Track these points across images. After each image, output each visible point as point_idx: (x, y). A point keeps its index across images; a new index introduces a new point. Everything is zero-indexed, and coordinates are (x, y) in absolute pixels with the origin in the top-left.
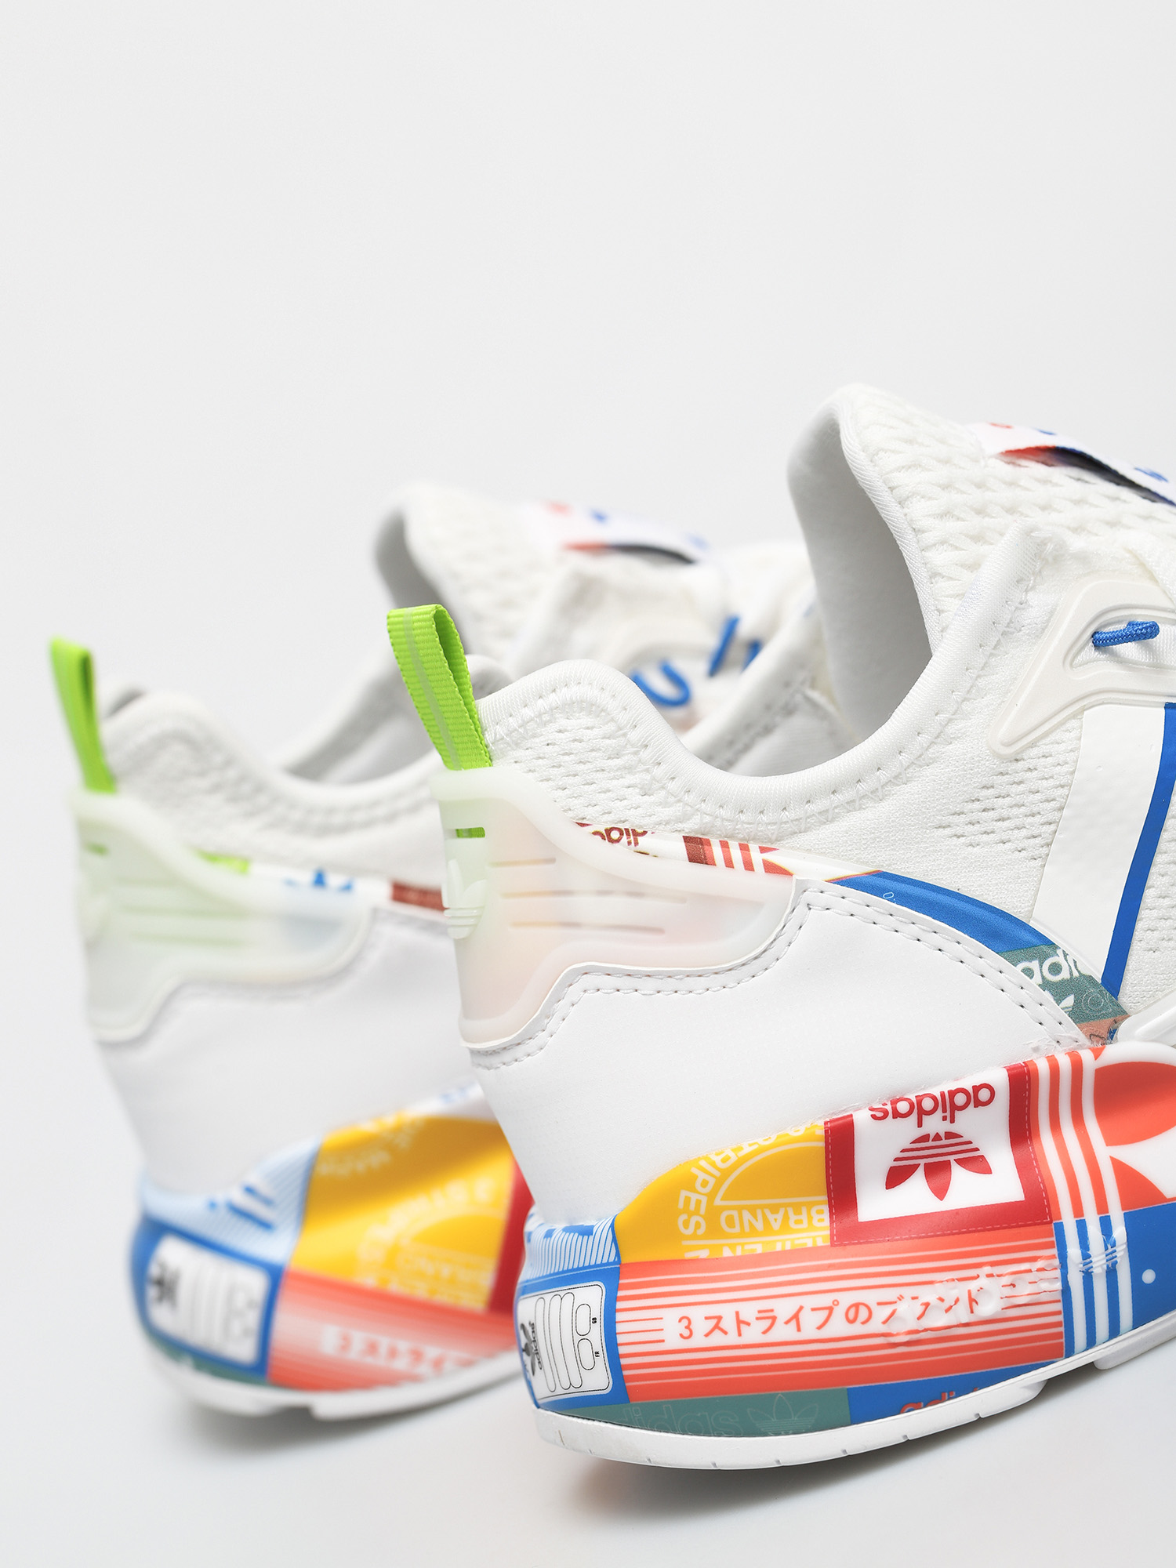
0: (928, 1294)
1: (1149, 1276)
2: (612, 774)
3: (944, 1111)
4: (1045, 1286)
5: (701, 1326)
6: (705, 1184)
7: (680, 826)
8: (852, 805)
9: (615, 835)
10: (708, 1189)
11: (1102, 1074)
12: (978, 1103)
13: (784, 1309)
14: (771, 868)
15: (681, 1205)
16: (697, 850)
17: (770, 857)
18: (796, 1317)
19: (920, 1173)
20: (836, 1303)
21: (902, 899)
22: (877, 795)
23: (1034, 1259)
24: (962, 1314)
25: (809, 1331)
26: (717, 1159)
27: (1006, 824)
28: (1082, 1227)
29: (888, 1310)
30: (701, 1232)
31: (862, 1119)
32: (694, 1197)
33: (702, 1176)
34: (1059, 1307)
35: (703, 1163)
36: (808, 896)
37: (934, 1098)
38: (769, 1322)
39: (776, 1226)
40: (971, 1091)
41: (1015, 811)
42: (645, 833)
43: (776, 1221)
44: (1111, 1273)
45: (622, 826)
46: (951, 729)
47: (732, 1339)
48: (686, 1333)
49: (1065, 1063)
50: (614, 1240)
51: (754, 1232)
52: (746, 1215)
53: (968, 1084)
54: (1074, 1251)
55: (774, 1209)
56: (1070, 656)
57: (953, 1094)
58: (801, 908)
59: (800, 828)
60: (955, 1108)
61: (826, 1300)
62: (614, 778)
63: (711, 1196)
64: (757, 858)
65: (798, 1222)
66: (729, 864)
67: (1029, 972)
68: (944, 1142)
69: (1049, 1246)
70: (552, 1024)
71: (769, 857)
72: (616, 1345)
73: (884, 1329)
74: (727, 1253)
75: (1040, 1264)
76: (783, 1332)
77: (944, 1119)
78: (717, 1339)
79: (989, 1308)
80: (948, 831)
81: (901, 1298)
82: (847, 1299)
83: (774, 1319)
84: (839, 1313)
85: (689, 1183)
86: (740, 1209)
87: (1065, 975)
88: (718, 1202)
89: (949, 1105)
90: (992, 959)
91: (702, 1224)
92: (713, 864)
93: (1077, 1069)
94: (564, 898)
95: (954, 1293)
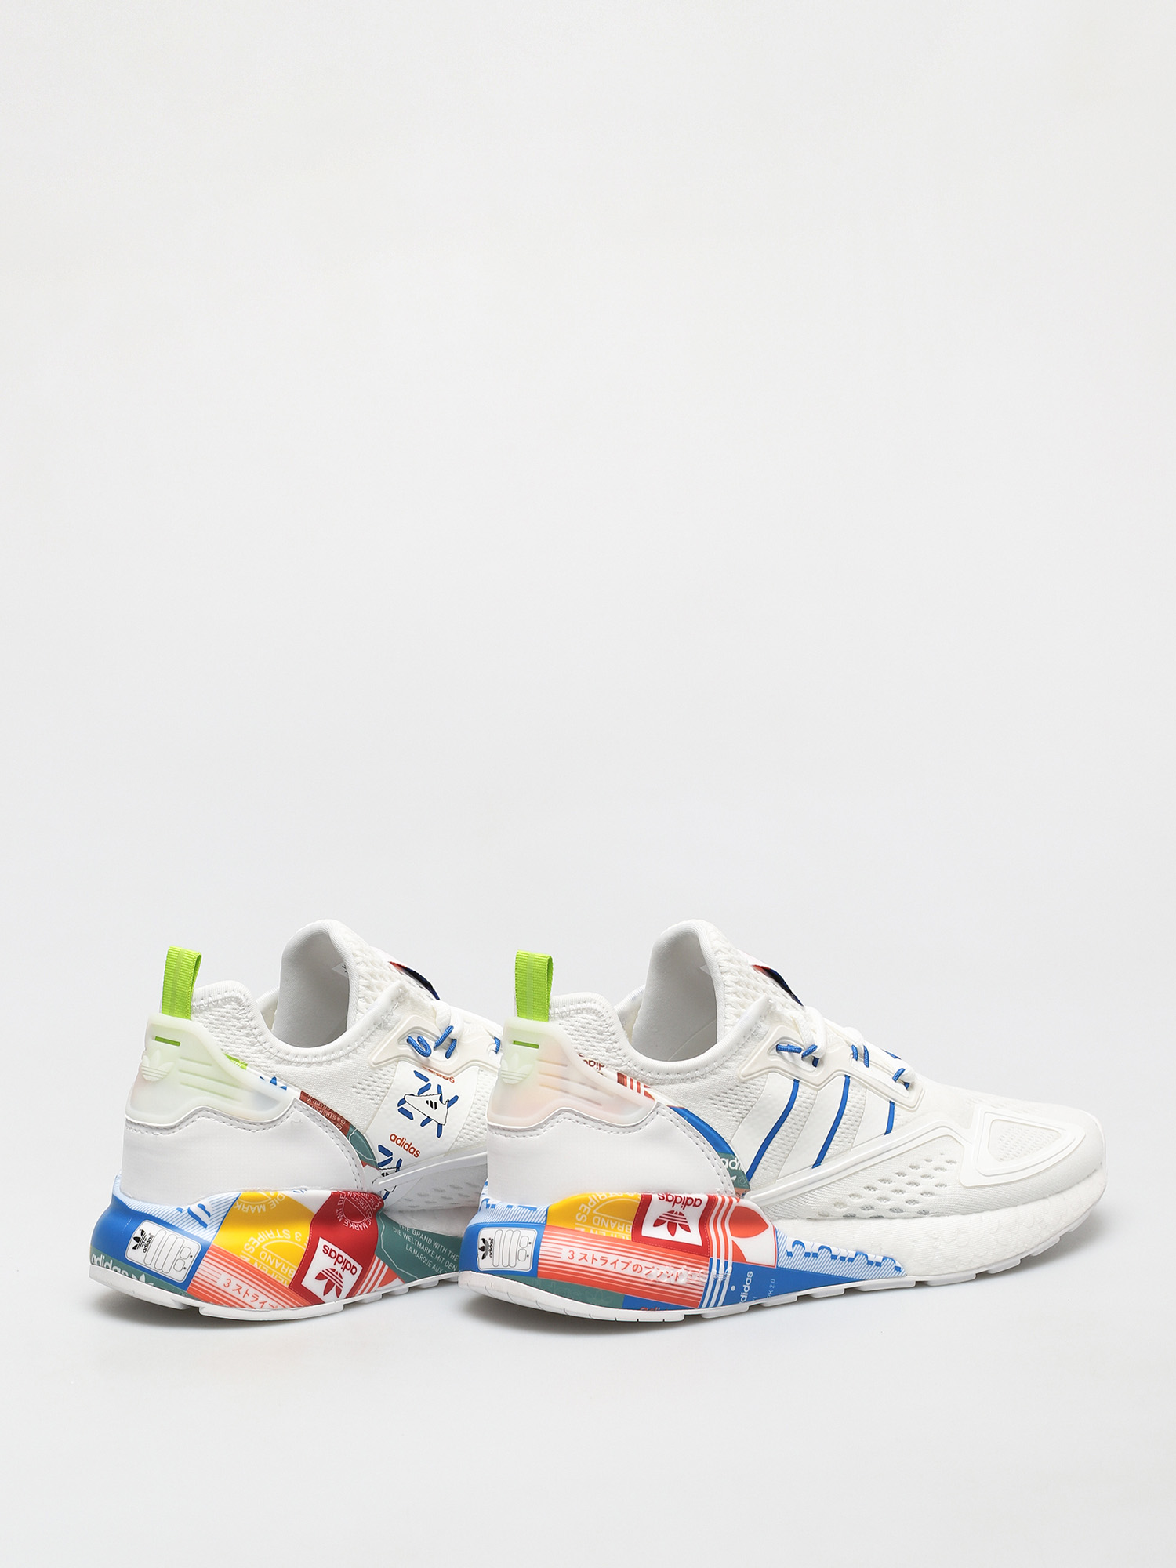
0: (664, 1269)
1: (733, 1288)
2: (597, 1040)
4: (701, 1279)
5: (578, 1256)
6: (592, 1204)
7: (617, 1068)
8: (683, 1081)
9: (592, 1063)
10: (592, 1206)
11: (737, 1208)
12: (695, 1205)
13: (611, 1258)
14: (646, 1094)
15: (580, 1209)
16: (621, 1078)
18: (615, 1263)
19: (666, 1223)
20: (631, 1262)
21: (689, 1120)
22: (693, 1079)
23: (700, 1268)
24: (672, 1281)
25: (618, 1270)
26: (600, 1197)
27: (732, 1105)
28: (719, 1262)
29: (648, 1270)
30: (584, 1221)
31: (655, 1197)
32: (586, 1207)
33: (592, 1200)
34: (703, 1289)
35: (594, 1196)
36: (659, 1109)
38: (605, 1262)
39: (612, 1227)
41: (737, 1101)
42: (604, 1066)
43: (613, 1225)
44: (723, 1283)
45: (596, 1061)
46: (726, 1064)
47: (589, 1264)
48: (571, 1257)
49: (727, 1200)
50: (546, 1215)
51: (604, 1227)
52: (603, 1220)
53: (694, 1196)
54: (714, 1270)
55: (614, 1221)
56: (770, 1050)
57: (688, 1198)
58: (655, 1113)
59: (663, 1082)
60: (687, 1204)
61: (627, 1260)
62: (598, 1042)
63: (593, 1209)
64: (643, 1089)
65: (621, 1229)
66: (632, 1088)
67: (725, 1163)
69: (707, 1265)
70: (546, 1127)
71: (646, 1089)
72: (539, 1254)
73: (645, 1277)
74: (592, 1232)
75: (702, 1271)
76: (609, 1267)
78: (583, 1262)
79: (682, 1281)
80: (712, 1101)
81: (653, 1268)
82: (635, 1262)
83: (607, 1261)
84: (631, 1266)
85: (586, 1202)
87: (736, 1168)
88: (595, 1212)
89: (685, 1202)
90: (714, 1153)
91: (586, 1219)
92: (626, 1086)
93: (731, 1202)
94: (565, 1081)
95: (672, 1272)
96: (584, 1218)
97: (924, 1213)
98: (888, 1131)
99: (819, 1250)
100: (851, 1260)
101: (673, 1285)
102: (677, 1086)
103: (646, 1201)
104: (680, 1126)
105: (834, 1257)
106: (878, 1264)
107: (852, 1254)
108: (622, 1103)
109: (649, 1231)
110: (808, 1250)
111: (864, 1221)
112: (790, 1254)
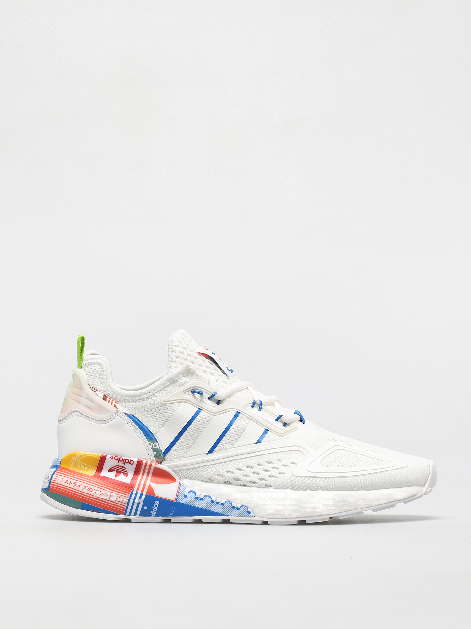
0: (103, 492)
1: (146, 508)
2: (98, 378)
3: (123, 462)
4: (125, 500)
5: (64, 481)
6: (77, 457)
7: (104, 392)
8: (133, 401)
9: (93, 389)
10: (77, 458)
11: (155, 468)
12: (130, 463)
13: (78, 483)
14: (115, 406)
15: (72, 459)
16: (105, 398)
17: (116, 404)
18: (80, 486)
19: (116, 471)
20: (87, 486)
21: (134, 421)
22: (138, 401)
23: (125, 494)
24: (107, 498)
25: (80, 489)
26: (81, 453)
27: (159, 416)
28: (137, 493)
29: (95, 491)
30: (73, 465)
32: (75, 458)
33: (77, 455)
34: (126, 505)
35: (79, 453)
36: (118, 413)
37: (123, 459)
38: (75, 485)
39: (86, 470)
40: (129, 460)
41: (161, 414)
42: (98, 391)
43: (86, 468)
44: (138, 504)
45: (95, 388)
47: (68, 485)
49: (149, 463)
50: (61, 461)
51: (82, 469)
52: (82, 465)
53: (130, 459)
54: (133, 496)
55: (87, 466)
56: (185, 391)
57: (126, 459)
58: (116, 415)
59: (123, 401)
61: (86, 485)
62: (98, 379)
63: (77, 459)
64: (114, 403)
65: (90, 471)
66: (109, 402)
67: (150, 444)
68: (122, 468)
69: (129, 493)
70: (68, 419)
72: (52, 480)
73: (93, 494)
74: (76, 471)
75: (126, 496)
76: (76, 488)
77: (123, 463)
78: (66, 484)
79: (113, 499)
80: (148, 413)
81: (98, 490)
82: (89, 486)
83: (76, 484)
84: (87, 488)
85: (75, 455)
86: (81, 464)
87: (156, 448)
88: (78, 461)
89: (125, 461)
90: (145, 439)
91: (74, 464)
92: (106, 401)
93: (151, 465)
94: (80, 397)
95: (108, 494)
96: (73, 464)
97: (269, 486)
98: (258, 442)
99: (204, 497)
100: (222, 504)
101: (108, 500)
102: (133, 404)
104: (129, 423)
105: (213, 502)
106: (238, 509)
107: (223, 501)
108: (102, 409)
109: (105, 473)
110: (197, 496)
111: (236, 486)
112: (186, 496)
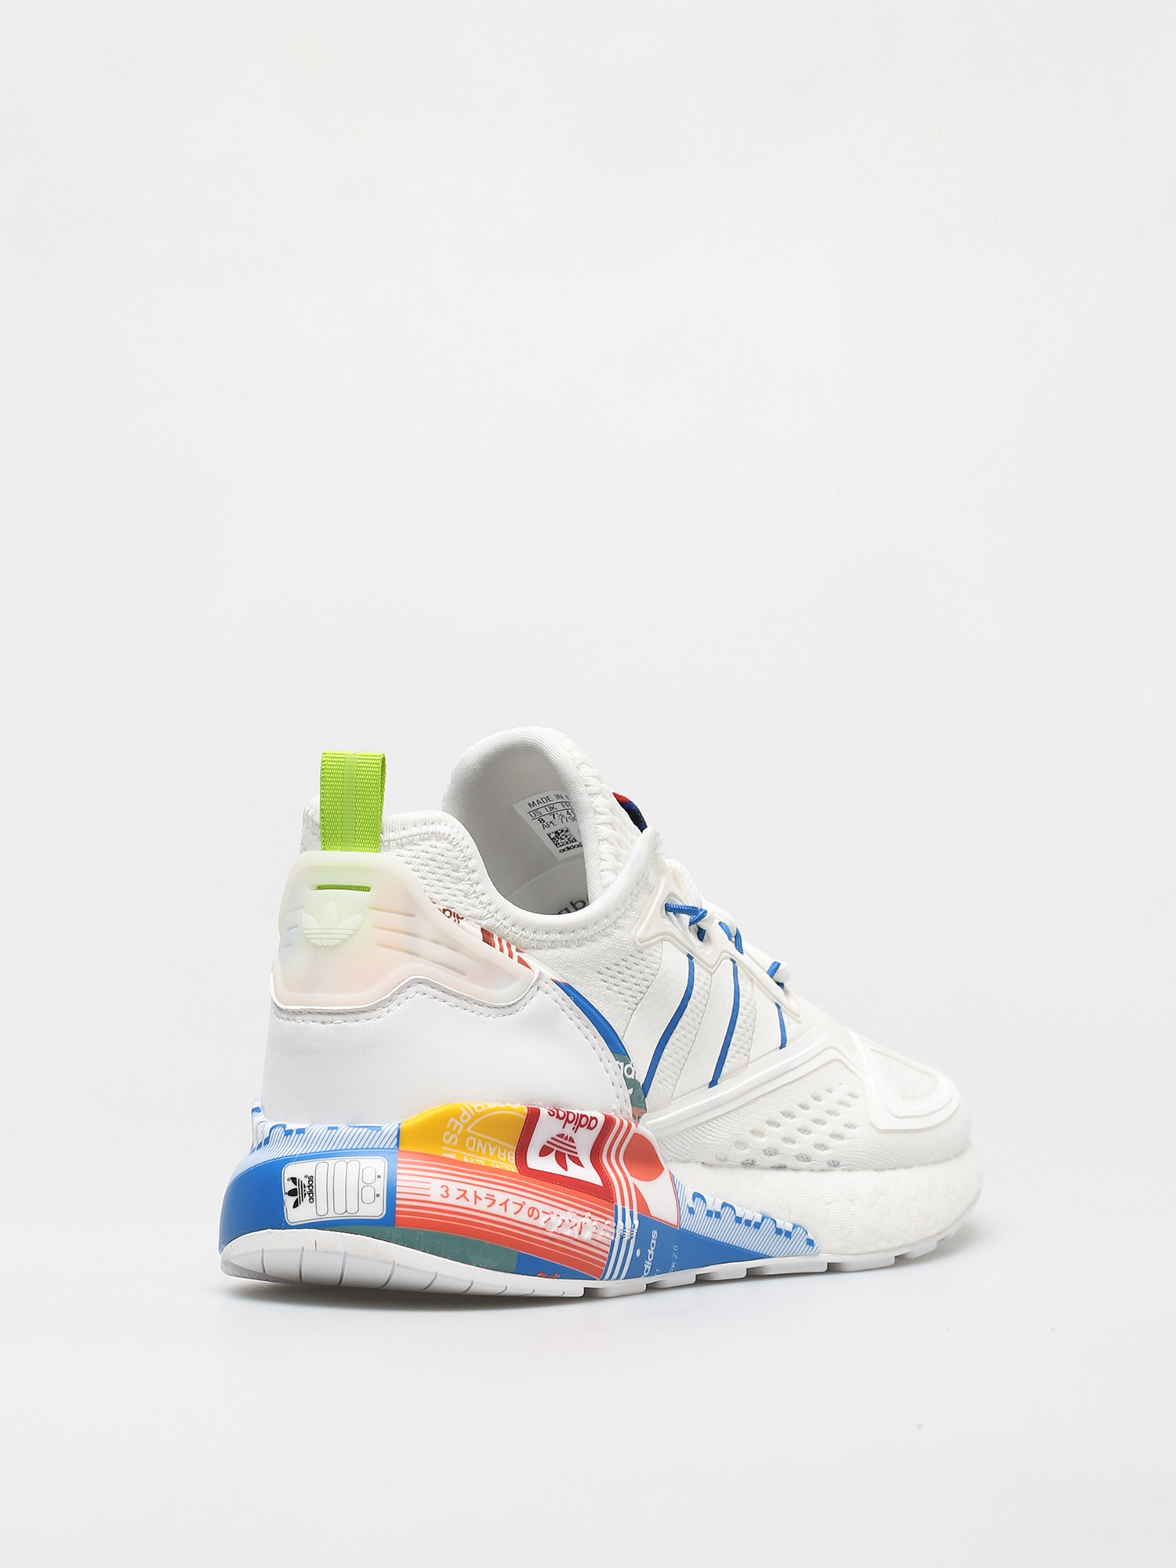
0: (565, 1216)
1: (638, 1253)
2: (452, 880)
4: (608, 1235)
5: (454, 1192)
6: (465, 1117)
7: (480, 921)
8: (567, 944)
9: (447, 913)
10: (465, 1121)
11: (635, 1136)
13: (500, 1197)
14: (521, 961)
15: (448, 1126)
16: (487, 936)
17: (522, 955)
18: (505, 1203)
19: (554, 1152)
20: (523, 1203)
21: (578, 1003)
22: (580, 943)
23: (606, 1219)
24: (574, 1233)
25: (510, 1214)
26: (475, 1107)
27: (625, 984)
28: (624, 1210)
29: (547, 1217)
30: (454, 1144)
31: (544, 1111)
32: (457, 1123)
33: (465, 1112)
34: (608, 1249)
35: (467, 1106)
36: (541, 983)
37: (574, 1115)
38: (491, 1202)
39: (491, 1154)
41: (631, 979)
42: (462, 918)
43: (492, 1149)
44: (629, 1242)
45: (453, 910)
46: (620, 922)
47: (471, 1204)
48: (445, 1195)
49: (624, 1122)
50: (398, 1135)
51: (480, 1153)
52: (480, 1142)
53: (589, 1114)
54: (620, 1221)
55: (493, 1144)
56: (660, 908)
57: (582, 1116)
58: (535, 988)
59: (539, 946)
61: (520, 1200)
62: (452, 883)
63: (466, 1126)
64: (515, 954)
65: (502, 1154)
67: (619, 1068)
68: (567, 1142)
69: (612, 1215)
70: (392, 1006)
71: (520, 955)
72: (395, 1192)
73: (542, 1225)
74: (466, 1160)
75: (607, 1222)
76: (497, 1209)
77: (573, 1129)
78: (462, 1202)
79: (587, 1236)
80: (602, 976)
81: (552, 1213)
82: (530, 1203)
83: (494, 1201)
84: (525, 1209)
85: (457, 1114)
86: (478, 1138)
87: (631, 1075)
88: (469, 1130)
90: (607, 1053)
91: (457, 1139)
92: (494, 947)
93: (630, 1126)
94: (413, 938)
95: (574, 1221)
96: (454, 1139)
97: (834, 1165)
98: (783, 1046)
99: (722, 1209)
100: (757, 1225)
101: (576, 1240)
102: (558, 952)
103: (533, 1116)
104: (566, 1009)
105: (738, 1220)
106: (788, 1234)
107: (758, 1218)
108: (490, 973)
109: (535, 1162)
110: (710, 1207)
111: (765, 1172)
112: (692, 1211)
